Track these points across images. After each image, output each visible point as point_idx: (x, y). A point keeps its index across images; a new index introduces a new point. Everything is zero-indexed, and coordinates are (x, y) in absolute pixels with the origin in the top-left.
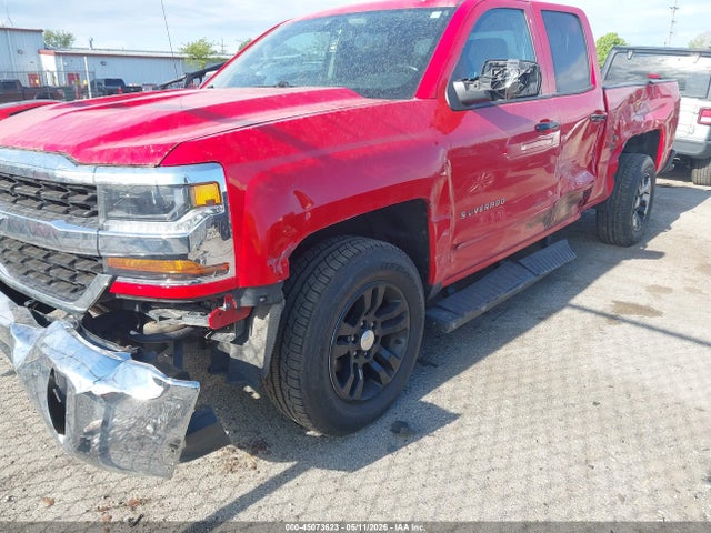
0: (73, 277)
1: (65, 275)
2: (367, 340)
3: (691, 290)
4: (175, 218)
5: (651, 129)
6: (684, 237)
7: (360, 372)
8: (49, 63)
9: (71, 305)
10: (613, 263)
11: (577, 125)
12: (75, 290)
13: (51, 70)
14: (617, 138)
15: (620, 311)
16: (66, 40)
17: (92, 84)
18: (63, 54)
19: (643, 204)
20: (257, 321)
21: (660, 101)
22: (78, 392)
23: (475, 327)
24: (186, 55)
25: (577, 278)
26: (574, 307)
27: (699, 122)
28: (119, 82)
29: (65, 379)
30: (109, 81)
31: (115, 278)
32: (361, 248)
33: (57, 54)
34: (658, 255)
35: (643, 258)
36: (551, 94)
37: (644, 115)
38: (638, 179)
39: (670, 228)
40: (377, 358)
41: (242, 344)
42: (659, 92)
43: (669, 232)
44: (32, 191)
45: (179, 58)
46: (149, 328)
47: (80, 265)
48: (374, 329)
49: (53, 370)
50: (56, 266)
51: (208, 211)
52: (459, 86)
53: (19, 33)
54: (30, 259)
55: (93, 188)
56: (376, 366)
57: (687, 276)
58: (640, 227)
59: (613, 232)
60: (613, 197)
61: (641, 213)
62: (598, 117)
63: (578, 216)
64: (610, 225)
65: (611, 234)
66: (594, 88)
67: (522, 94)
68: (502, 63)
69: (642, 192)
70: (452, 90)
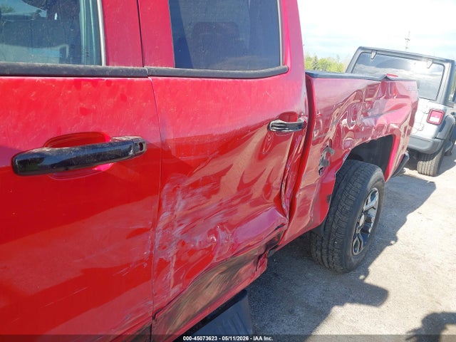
5: (383, 134)
19: (368, 221)
21: (394, 101)
27: (428, 121)
37: (376, 118)
38: (362, 196)
39: (396, 239)
42: (395, 91)
58: (362, 248)
59: (328, 259)
60: (331, 219)
61: (364, 230)
62: (285, 126)
63: (260, 271)
64: (324, 251)
65: (325, 261)
66: (285, 72)
69: (367, 207)
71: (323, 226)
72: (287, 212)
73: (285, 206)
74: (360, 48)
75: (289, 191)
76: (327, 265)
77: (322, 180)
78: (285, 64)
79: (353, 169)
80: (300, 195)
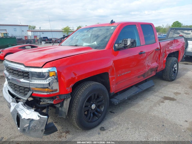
0: (24, 92)
1: (23, 91)
2: (93, 106)
4: (46, 79)
5: (176, 51)
6: (187, 79)
7: (92, 114)
8: (30, 34)
9: (23, 98)
11: (151, 52)
12: (25, 95)
13: (30, 35)
14: (165, 54)
16: (34, 28)
17: (40, 38)
18: (33, 31)
20: (65, 102)
22: (22, 118)
23: (126, 103)
24: (63, 30)
25: (156, 90)
28: (47, 38)
29: (20, 115)
30: (44, 38)
31: (33, 92)
32: (91, 84)
33: (32, 31)
36: (144, 44)
37: (173, 47)
38: (173, 64)
40: (97, 111)
41: (62, 107)
44: (17, 73)
45: (61, 31)
46: (41, 103)
47: (26, 89)
48: (95, 104)
49: (18, 113)
50: (21, 89)
51: (53, 77)
52: (116, 45)
53: (23, 26)
54: (16, 87)
55: (29, 72)
56: (96, 113)
57: (186, 90)
59: (167, 78)
60: (166, 69)
61: (175, 73)
62: (157, 50)
63: (155, 74)
64: (166, 76)
66: (156, 42)
67: (132, 47)
68: (127, 40)
69: (174, 67)
70: (115, 46)
72: (158, 63)
75: (158, 60)
76: (167, 80)
79: (170, 58)
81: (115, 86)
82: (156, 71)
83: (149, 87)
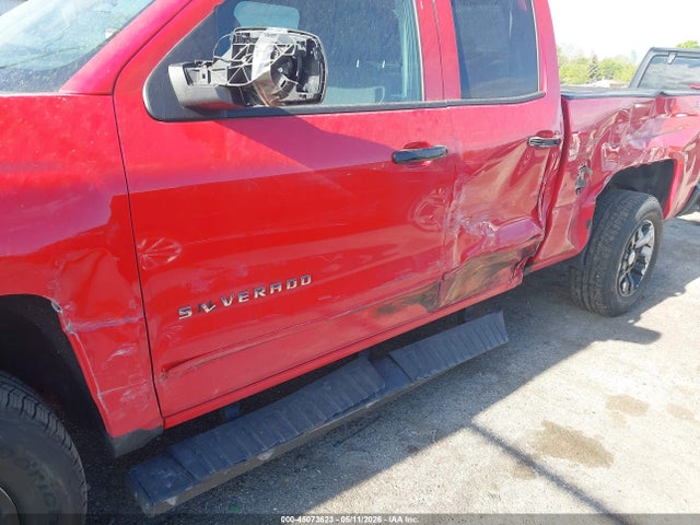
3: (679, 413)
10: (579, 345)
14: (591, 172)
15: (545, 448)
19: (640, 260)
25: (512, 367)
26: (477, 429)
34: (650, 336)
35: (626, 339)
37: (647, 139)
38: (632, 227)
39: (683, 291)
43: (680, 297)
58: (632, 292)
59: (589, 298)
60: (592, 251)
61: (636, 271)
62: (542, 142)
63: (516, 282)
64: (585, 287)
65: (586, 300)
66: (542, 96)
67: (291, 97)
68: (254, 34)
69: (639, 244)
70: (163, 81)
71: (583, 255)
72: (543, 224)
73: (542, 219)
74: (653, 49)
75: (546, 206)
76: (587, 305)
77: (580, 202)
78: (541, 89)
79: (620, 197)
80: (556, 213)
81: (146, 387)
82: (530, 262)
83: (468, 358)
